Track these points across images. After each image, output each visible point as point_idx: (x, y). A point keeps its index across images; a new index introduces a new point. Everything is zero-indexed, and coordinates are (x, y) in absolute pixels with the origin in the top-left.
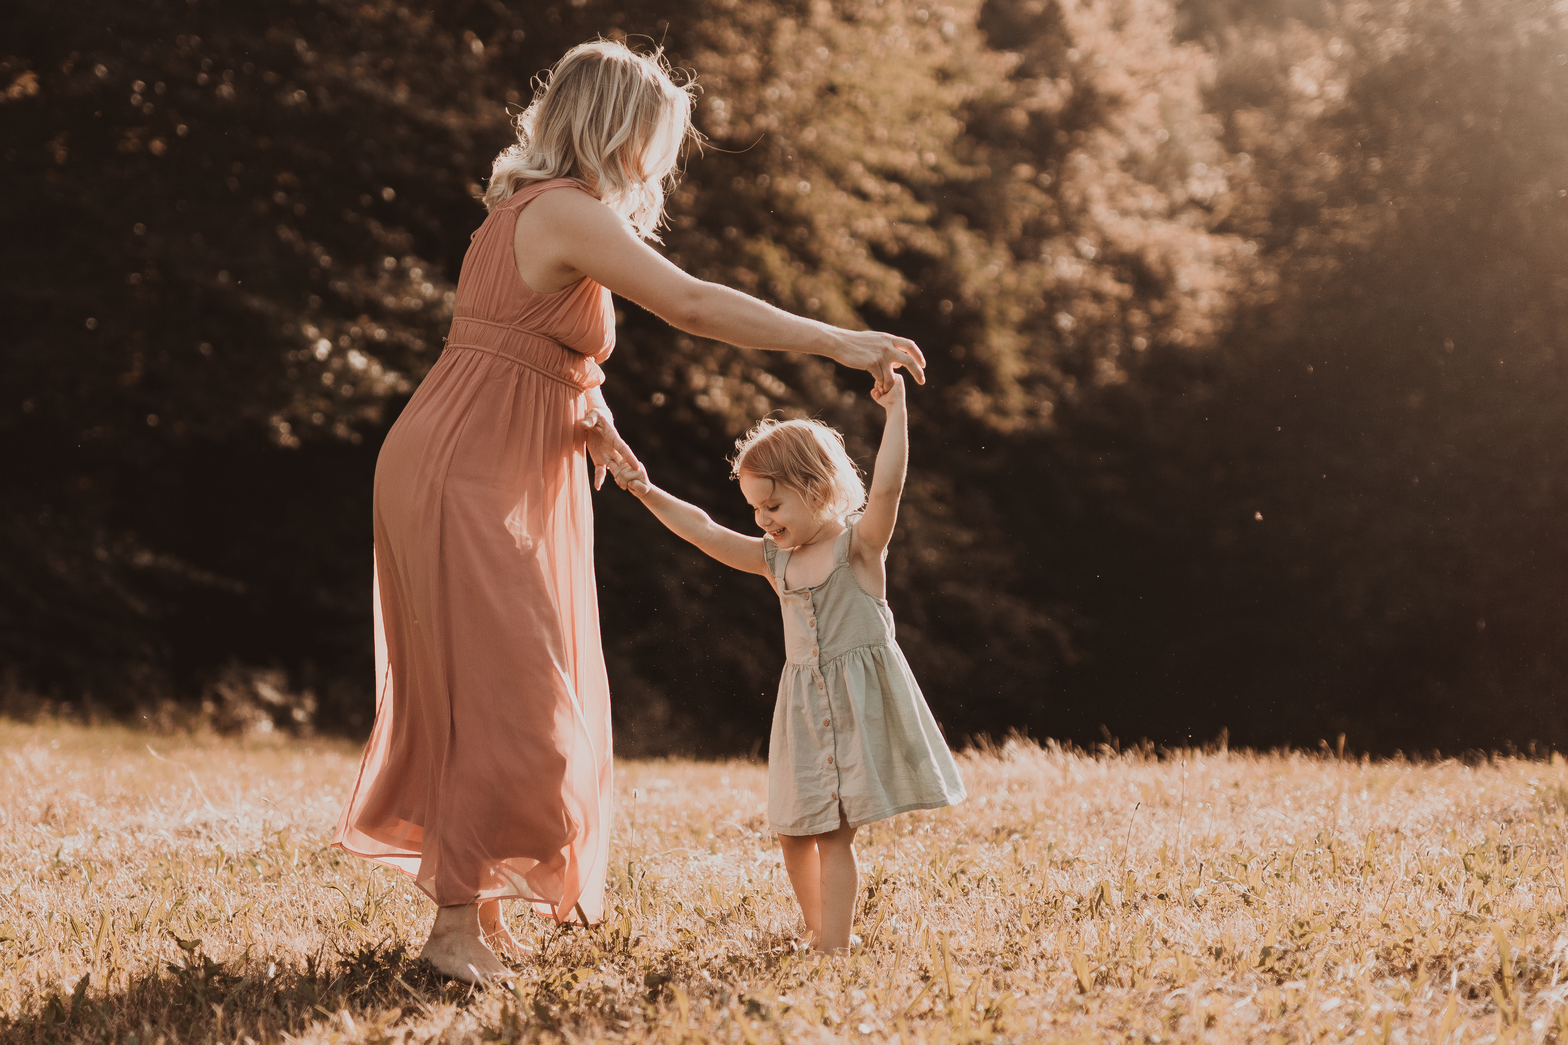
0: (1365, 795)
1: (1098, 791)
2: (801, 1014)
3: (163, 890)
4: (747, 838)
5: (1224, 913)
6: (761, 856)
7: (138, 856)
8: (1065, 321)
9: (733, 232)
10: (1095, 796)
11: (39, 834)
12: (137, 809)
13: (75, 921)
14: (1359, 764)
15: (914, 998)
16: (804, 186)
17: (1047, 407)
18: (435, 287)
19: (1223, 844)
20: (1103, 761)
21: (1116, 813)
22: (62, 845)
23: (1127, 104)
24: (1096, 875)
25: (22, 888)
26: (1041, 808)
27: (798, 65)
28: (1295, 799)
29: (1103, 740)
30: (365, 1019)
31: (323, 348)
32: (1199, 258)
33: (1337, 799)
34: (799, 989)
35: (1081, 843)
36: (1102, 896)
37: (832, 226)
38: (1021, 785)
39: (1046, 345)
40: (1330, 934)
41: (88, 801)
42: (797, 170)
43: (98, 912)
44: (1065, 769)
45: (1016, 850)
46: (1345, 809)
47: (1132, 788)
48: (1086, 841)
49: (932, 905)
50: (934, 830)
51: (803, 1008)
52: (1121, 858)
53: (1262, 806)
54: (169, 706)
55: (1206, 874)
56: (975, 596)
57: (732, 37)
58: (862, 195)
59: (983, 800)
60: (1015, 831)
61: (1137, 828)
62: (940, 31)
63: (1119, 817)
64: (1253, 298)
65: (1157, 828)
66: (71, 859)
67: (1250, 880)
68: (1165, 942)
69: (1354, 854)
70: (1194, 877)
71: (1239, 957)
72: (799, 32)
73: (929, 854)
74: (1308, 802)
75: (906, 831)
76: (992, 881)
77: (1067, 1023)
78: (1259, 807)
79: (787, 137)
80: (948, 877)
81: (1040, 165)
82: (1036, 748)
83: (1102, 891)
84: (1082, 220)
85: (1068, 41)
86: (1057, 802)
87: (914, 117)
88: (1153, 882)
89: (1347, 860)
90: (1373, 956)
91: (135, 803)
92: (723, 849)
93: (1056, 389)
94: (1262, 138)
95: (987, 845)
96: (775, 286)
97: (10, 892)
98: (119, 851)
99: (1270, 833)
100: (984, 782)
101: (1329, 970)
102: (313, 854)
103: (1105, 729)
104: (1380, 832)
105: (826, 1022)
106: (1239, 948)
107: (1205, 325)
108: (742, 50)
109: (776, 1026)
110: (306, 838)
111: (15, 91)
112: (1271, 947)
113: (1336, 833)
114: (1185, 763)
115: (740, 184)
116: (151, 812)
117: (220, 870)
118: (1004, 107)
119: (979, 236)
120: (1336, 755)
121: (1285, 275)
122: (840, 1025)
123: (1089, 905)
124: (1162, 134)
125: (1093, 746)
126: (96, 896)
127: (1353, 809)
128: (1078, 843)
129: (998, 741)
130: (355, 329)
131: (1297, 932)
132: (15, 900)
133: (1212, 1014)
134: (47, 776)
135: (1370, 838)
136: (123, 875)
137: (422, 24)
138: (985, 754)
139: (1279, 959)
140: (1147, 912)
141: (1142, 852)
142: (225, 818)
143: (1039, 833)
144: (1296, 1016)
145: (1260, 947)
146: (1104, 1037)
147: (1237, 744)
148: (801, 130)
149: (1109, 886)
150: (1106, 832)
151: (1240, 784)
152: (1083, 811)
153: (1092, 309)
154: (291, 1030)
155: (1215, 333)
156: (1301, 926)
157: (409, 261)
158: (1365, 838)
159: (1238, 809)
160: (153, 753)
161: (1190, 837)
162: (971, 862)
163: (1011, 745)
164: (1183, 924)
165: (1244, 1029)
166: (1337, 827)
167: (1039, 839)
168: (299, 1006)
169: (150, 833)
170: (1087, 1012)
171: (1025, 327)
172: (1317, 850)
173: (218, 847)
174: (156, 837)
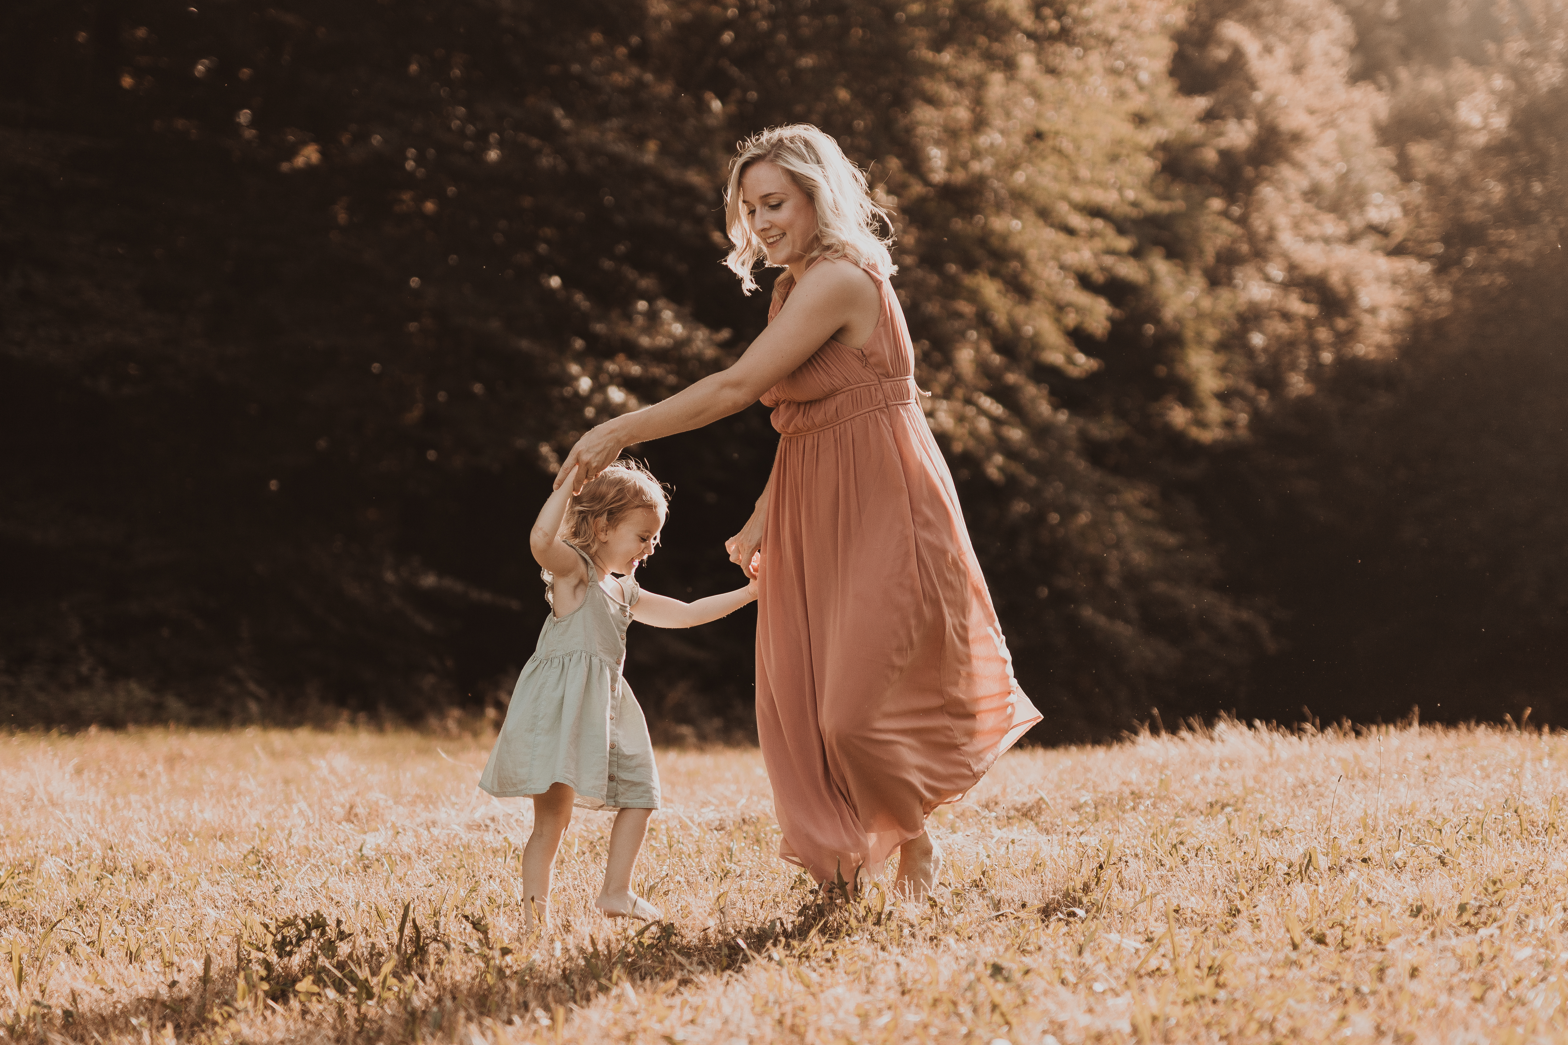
0: (1546, 763)
1: (1302, 766)
2: (1040, 975)
3: (457, 879)
4: (984, 817)
5: (1423, 874)
6: (998, 834)
7: (433, 849)
8: (1257, 339)
9: (953, 268)
10: (1299, 770)
11: (344, 831)
12: (431, 806)
13: (380, 909)
14: (1540, 735)
15: (1143, 958)
16: (1016, 224)
17: (1243, 418)
18: (684, 327)
19: (1418, 811)
20: (1305, 739)
21: (1319, 786)
22: (364, 841)
23: (1308, 140)
24: (1303, 842)
25: (330, 881)
26: (1251, 783)
27: (1008, 115)
28: (1482, 768)
29: (1306, 720)
30: (645, 990)
31: (585, 384)
32: (1379, 279)
33: (1521, 766)
34: (1038, 953)
35: (1288, 814)
36: (1310, 861)
37: (1042, 259)
38: (1232, 763)
39: (1240, 361)
40: (1520, 890)
41: (386, 801)
42: (1010, 210)
43: (399, 900)
44: (1271, 748)
45: (1229, 822)
46: (1529, 776)
47: (1333, 762)
48: (1293, 812)
49: (1156, 874)
50: (1154, 805)
51: (1042, 970)
52: (1325, 826)
53: (1453, 776)
54: (456, 713)
55: (1404, 839)
56: (1181, 593)
57: (947, 92)
58: (1070, 231)
59: (1197, 777)
60: (1228, 805)
61: (1339, 799)
62: (1136, 79)
63: (1322, 789)
64: (1428, 314)
65: (1357, 798)
66: (373, 853)
67: (1444, 843)
68: (1369, 901)
69: (1539, 817)
70: (1394, 842)
71: (1438, 913)
72: (1007, 84)
73: (1150, 827)
74: (1495, 771)
75: (1128, 807)
76: (1209, 850)
77: (1283, 977)
78: (1450, 777)
79: (999, 180)
80: (1168, 847)
81: (1231, 198)
82: (1244, 728)
83: (1310, 857)
84: (1271, 247)
85: (1253, 86)
86: (1265, 778)
87: (1114, 158)
88: (1356, 847)
89: (1532, 823)
90: (1560, 909)
91: (429, 800)
92: (962, 828)
93: (1250, 401)
94: (1432, 167)
95: (1202, 818)
96: (993, 315)
97: (319, 885)
98: (416, 845)
99: (1461, 800)
100: (1198, 761)
101: (1520, 923)
102: (591, 843)
103: (1306, 709)
104: (1561, 796)
105: (1063, 982)
106: (1438, 905)
107: (1386, 339)
108: (956, 103)
109: (1018, 987)
110: (584, 828)
111: (300, 161)
112: (1467, 904)
113: (1522, 799)
114: (1381, 738)
115: (958, 224)
116: (443, 809)
117: (508, 859)
118: (1196, 146)
119: (1176, 265)
120: (1519, 727)
121: (1457, 291)
122: (1076, 985)
123: (1298, 870)
124: (1341, 167)
125: (1295, 725)
126: (398, 885)
127: (1536, 776)
128: (1286, 815)
129: (1209, 723)
130: (612, 367)
131: (1491, 889)
132: (324, 892)
133: (1415, 965)
134: (349, 779)
135: (1553, 802)
136: (420, 866)
137: (665, 89)
138: (1197, 736)
139: (1476, 914)
140: (1353, 875)
141: (1345, 821)
142: (510, 812)
143: (1250, 806)
144: (1492, 965)
145: (1457, 903)
146: (1317, 989)
147: (1426, 720)
148: (1012, 174)
149: (1316, 852)
150: (1310, 803)
151: (1432, 755)
152: (1289, 785)
153: (1281, 328)
154: (579, 1002)
155: (1394, 346)
156: (1495, 883)
157: (660, 303)
158: (1548, 802)
159: (1430, 779)
160: (444, 755)
161: (1388, 806)
162: (1189, 833)
163: (1222, 727)
164: (1385, 885)
165: (1445, 979)
166: (1522, 793)
167: (1250, 811)
168: (584, 980)
169: (443, 828)
170: (1301, 967)
171: (1221, 347)
172: (1506, 814)
173: (505, 839)
174: (449, 831)
